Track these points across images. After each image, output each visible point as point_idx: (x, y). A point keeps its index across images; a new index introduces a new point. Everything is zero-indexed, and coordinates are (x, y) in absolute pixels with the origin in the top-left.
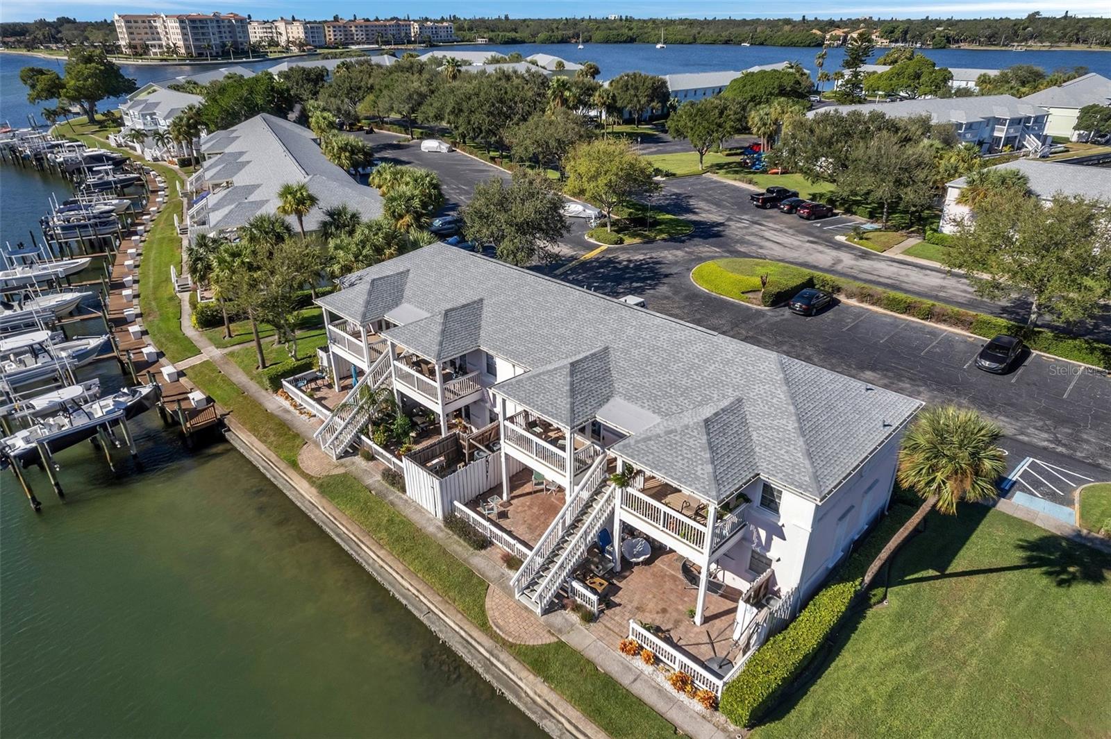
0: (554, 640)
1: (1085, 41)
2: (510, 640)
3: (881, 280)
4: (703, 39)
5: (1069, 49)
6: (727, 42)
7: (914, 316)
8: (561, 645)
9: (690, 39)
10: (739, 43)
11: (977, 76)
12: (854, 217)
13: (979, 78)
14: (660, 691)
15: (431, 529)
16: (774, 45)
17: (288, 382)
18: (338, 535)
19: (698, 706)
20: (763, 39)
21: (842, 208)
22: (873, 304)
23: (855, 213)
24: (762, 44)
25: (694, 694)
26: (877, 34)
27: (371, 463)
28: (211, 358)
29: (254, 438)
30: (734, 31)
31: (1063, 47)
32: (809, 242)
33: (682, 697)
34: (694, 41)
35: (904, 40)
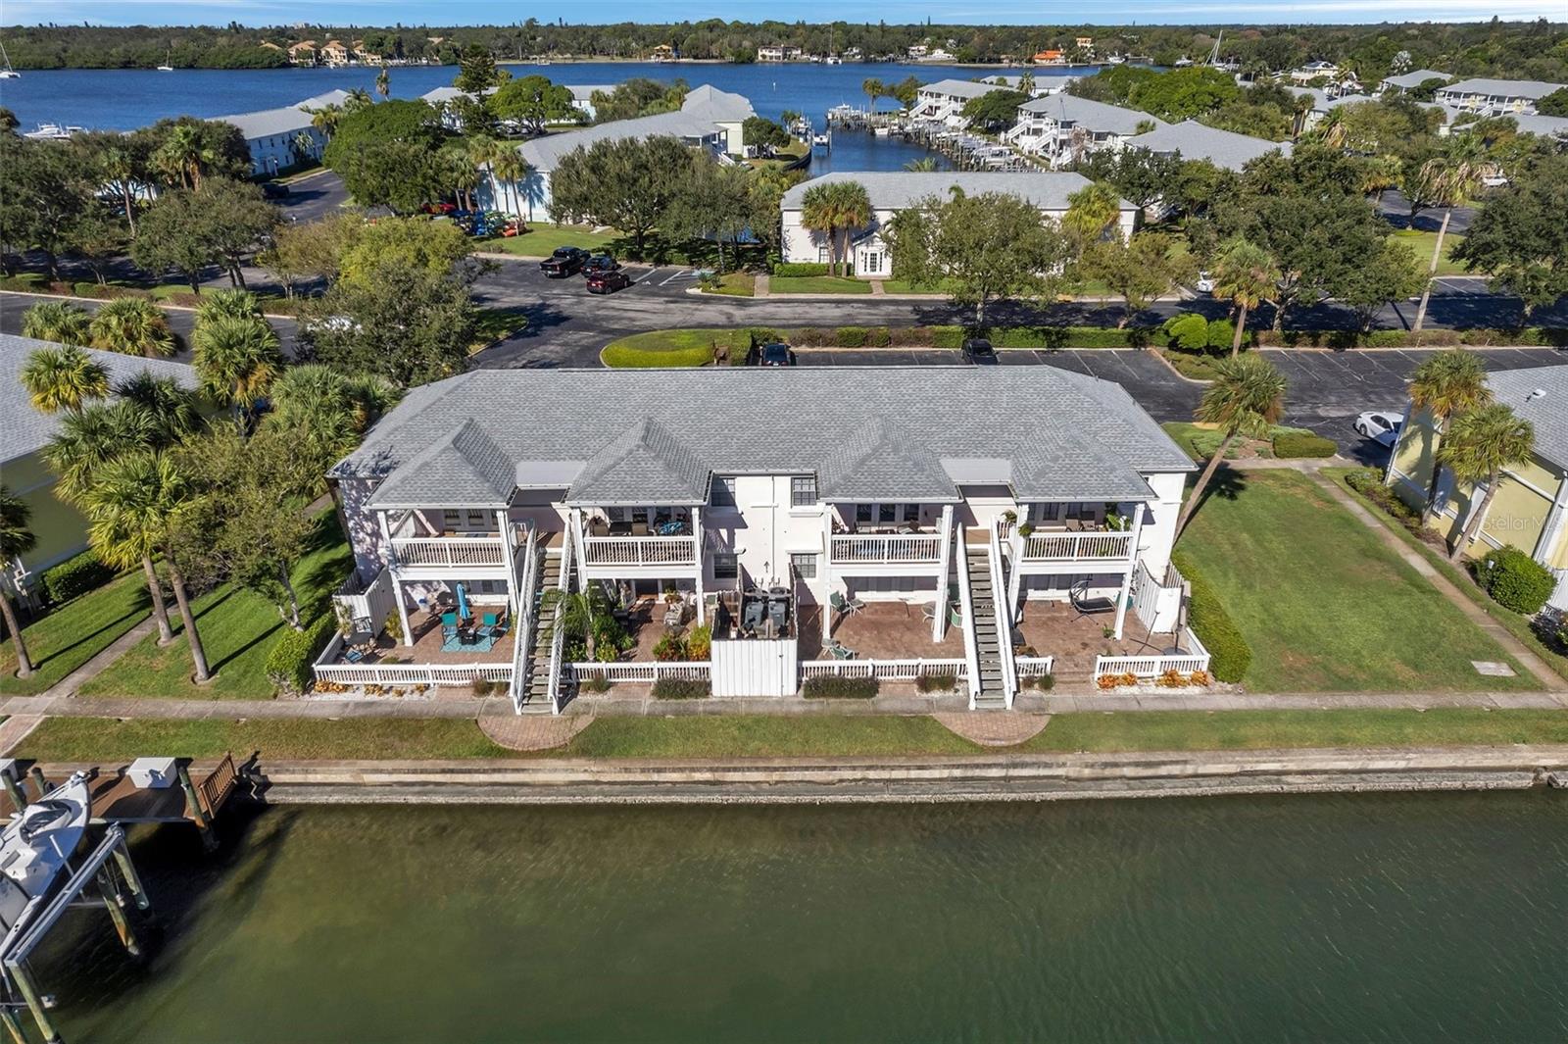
0: (1045, 720)
1: (602, 52)
2: (1018, 741)
3: (791, 322)
4: (79, 61)
5: (590, 61)
6: (127, 65)
7: (872, 346)
8: (1056, 717)
9: (52, 61)
10: (152, 66)
11: (589, 94)
12: (671, 267)
13: (593, 96)
14: (1162, 697)
15: (797, 709)
16: (213, 68)
17: (321, 664)
18: (668, 792)
19: (1195, 690)
20: (190, 58)
21: (651, 259)
22: (827, 346)
23: (670, 262)
24: (190, 67)
25: (1184, 684)
26: (361, 47)
27: (611, 692)
28: (46, 712)
29: (359, 762)
30: (136, 47)
31: (585, 59)
32: (667, 302)
33: (1178, 691)
34: (61, 66)
35: (401, 56)
